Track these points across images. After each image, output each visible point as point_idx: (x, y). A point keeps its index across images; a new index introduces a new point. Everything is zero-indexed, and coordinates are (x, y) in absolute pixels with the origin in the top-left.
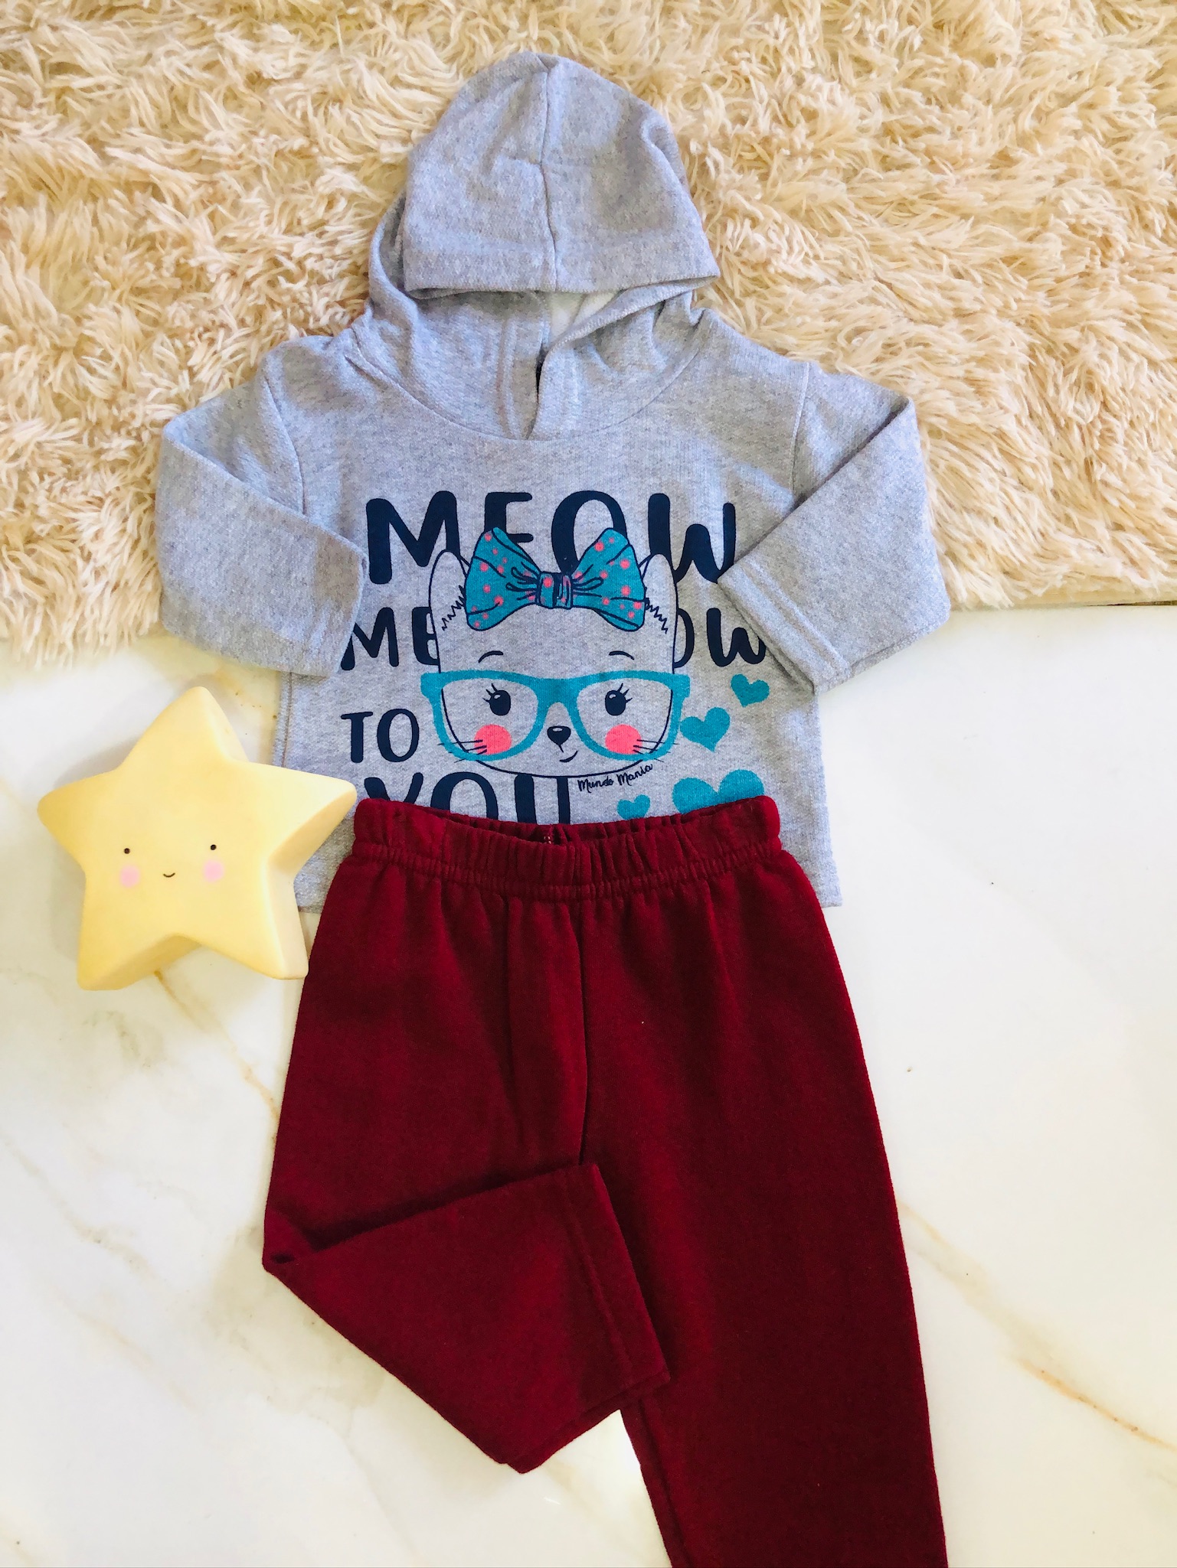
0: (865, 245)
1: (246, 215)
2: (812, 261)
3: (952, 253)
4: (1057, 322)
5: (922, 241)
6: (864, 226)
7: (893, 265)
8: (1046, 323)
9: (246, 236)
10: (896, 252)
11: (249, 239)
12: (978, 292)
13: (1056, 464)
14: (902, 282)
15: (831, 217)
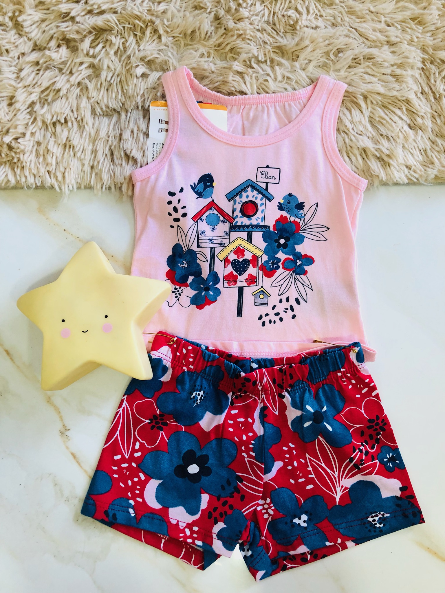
0: (345, 11)
2: (319, 18)
3: (386, 15)
4: (436, 48)
5: (372, 9)
7: (358, 20)
8: (430, 48)
10: (359, 14)
12: (399, 33)
13: (433, 117)
14: (362, 28)
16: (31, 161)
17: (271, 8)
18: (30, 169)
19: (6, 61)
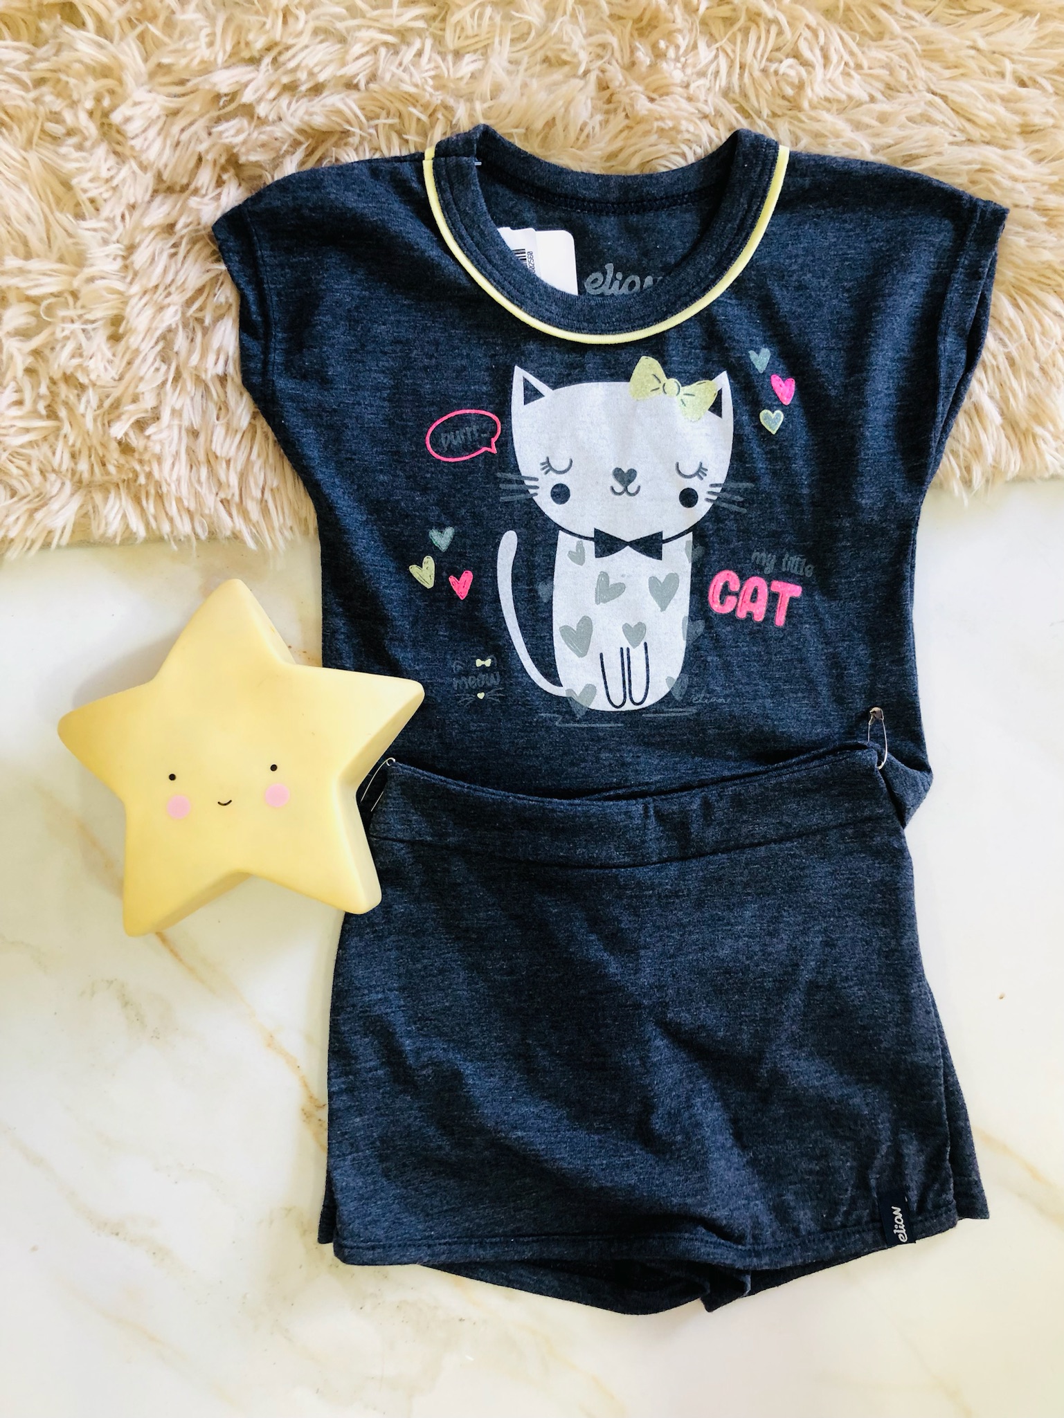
0: (916, 51)
1: (182, 36)
2: (853, 73)
3: (1015, 57)
5: (981, 43)
6: (913, 27)
7: (948, 73)
9: (183, 62)
10: (951, 57)
11: (187, 66)
12: (1050, 103)
14: (960, 93)
15: (873, 17)
16: (179, 480)
17: (734, 51)
18: (179, 500)
19: (95, 230)
